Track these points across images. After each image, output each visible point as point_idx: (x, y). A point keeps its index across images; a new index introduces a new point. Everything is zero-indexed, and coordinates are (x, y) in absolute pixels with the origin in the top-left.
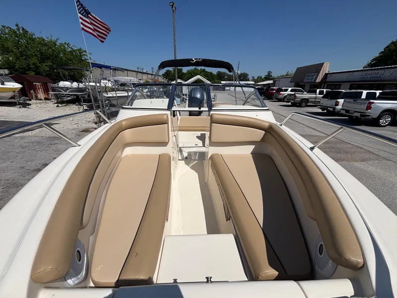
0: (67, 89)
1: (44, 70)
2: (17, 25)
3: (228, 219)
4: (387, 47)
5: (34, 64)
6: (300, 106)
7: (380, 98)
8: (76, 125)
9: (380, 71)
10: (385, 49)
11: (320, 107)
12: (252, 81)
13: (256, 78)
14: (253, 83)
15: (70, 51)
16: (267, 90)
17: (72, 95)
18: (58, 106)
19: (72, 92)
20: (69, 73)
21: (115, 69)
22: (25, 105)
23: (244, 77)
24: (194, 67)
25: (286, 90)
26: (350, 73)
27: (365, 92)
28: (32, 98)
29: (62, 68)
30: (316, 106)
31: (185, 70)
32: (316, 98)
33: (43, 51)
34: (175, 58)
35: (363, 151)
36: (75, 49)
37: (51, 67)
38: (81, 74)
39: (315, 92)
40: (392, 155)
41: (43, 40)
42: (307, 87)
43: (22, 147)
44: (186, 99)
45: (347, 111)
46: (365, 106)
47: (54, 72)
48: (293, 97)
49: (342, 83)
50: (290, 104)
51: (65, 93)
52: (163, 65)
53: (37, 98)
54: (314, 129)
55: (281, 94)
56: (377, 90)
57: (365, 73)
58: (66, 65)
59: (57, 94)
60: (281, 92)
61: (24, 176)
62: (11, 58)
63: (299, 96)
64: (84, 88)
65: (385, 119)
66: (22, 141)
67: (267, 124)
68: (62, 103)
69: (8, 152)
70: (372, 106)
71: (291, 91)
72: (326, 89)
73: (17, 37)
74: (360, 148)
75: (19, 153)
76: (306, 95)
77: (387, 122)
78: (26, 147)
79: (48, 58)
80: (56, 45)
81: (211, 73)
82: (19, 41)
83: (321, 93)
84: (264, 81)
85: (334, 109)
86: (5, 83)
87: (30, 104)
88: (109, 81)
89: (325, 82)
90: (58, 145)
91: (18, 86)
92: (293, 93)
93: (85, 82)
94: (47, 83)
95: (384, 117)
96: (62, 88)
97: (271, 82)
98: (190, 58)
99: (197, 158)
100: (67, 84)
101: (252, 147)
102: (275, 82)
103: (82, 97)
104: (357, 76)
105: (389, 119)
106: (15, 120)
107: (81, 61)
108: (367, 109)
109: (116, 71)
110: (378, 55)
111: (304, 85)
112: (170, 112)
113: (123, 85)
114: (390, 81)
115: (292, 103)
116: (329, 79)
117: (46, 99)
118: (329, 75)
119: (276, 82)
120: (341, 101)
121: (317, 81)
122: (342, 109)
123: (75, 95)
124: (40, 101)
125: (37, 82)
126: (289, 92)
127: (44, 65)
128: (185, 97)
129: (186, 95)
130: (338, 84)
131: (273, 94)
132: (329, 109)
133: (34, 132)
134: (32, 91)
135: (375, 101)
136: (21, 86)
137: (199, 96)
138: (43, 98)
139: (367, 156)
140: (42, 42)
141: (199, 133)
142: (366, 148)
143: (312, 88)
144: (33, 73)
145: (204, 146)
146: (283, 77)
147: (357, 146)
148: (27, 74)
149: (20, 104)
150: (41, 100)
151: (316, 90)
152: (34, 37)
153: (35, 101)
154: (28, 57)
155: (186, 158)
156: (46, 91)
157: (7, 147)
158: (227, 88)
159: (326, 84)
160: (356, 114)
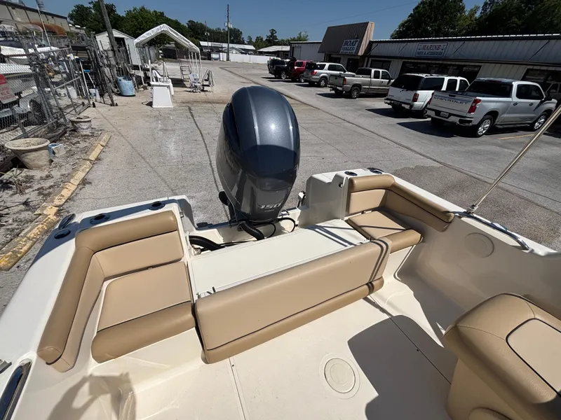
11: (389, 102)
12: (250, 44)
13: (254, 40)
14: (252, 47)
23: (235, 36)
25: (322, 67)
27: (446, 80)
39: (368, 73)
42: (344, 62)
45: (438, 113)
46: (469, 106)
48: (340, 81)
60: (315, 71)
63: (350, 79)
65: (484, 125)
70: (478, 106)
71: (331, 69)
76: (358, 79)
83: (377, 75)
85: (412, 106)
89: (369, 57)
92: (336, 73)
95: (484, 122)
97: (286, 48)
102: (293, 49)
104: (412, 50)
105: (488, 125)
108: (470, 112)
111: (340, 59)
114: (452, 60)
116: (374, 51)
118: (374, 45)
119: (295, 49)
121: (360, 53)
122: (429, 109)
126: (328, 71)
130: (386, 61)
132: (403, 105)
151: (369, 71)
158: (214, 56)
159: (370, 59)
160: (452, 119)
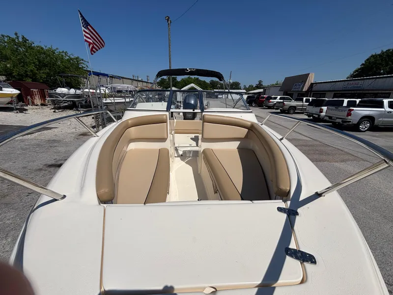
0: (65, 95)
1: (41, 77)
2: (16, 34)
3: (216, 192)
4: (368, 60)
5: (32, 71)
6: (288, 113)
7: (359, 106)
8: (74, 130)
9: (360, 82)
10: (365, 61)
11: (306, 114)
12: (244, 89)
13: (247, 87)
14: (244, 91)
15: (68, 59)
16: (258, 98)
17: (69, 101)
18: (54, 112)
19: (69, 98)
20: (65, 80)
21: (112, 77)
22: (22, 110)
23: (235, 86)
24: (188, 76)
25: (275, 98)
26: (333, 83)
27: (346, 101)
28: (29, 104)
29: (59, 76)
30: (303, 113)
31: (179, 78)
32: (303, 106)
33: (41, 58)
34: (170, 67)
35: (343, 152)
36: (72, 57)
37: (48, 75)
38: (78, 81)
39: (302, 100)
40: (369, 156)
41: (42, 48)
42: (295, 96)
43: (22, 149)
44: (180, 106)
45: (330, 118)
46: (346, 113)
47: (51, 79)
48: (282, 105)
49: (326, 92)
50: (279, 111)
51: (63, 99)
52: (160, 74)
53: (33, 104)
54: (300, 133)
55: (271, 102)
56: (357, 99)
57: (346, 83)
58: (63, 72)
59: (55, 100)
60: (271, 100)
61: (28, 175)
62: (8, 65)
63: (288, 103)
64: (81, 94)
65: (365, 125)
66: (22, 144)
67: (250, 124)
68: (59, 108)
69: (9, 153)
70: (352, 112)
71: (280, 99)
72: (313, 97)
73: (15, 45)
74: (342, 150)
75: (20, 154)
76: (293, 103)
77: (366, 128)
78: (27, 149)
79: (45, 66)
80: (54, 53)
81: (204, 82)
82: (17, 49)
83: (307, 101)
84: (255, 89)
85: (319, 116)
86: (3, 89)
87: (27, 110)
88: (106, 88)
89: (311, 91)
90: (57, 148)
91: (16, 92)
92: (282, 101)
93: (83, 89)
94: (44, 90)
95: (363, 122)
96: (59, 94)
97: (261, 90)
98: (185, 68)
99: (191, 155)
100: (64, 90)
101: (238, 143)
102: (265, 90)
103: (79, 103)
104: (339, 86)
105: (368, 125)
106: (13, 124)
107: (78, 68)
108: (348, 116)
109: (113, 79)
110: (359, 67)
111: (293, 94)
112: (168, 113)
113: (119, 91)
114: (368, 90)
115: (281, 110)
116: (315, 88)
117: (42, 105)
118: (314, 85)
119: (267, 90)
120: (325, 108)
121: (304, 90)
122: (326, 116)
123: (72, 101)
124: (36, 107)
125: (34, 89)
126: (278, 100)
127: (42, 71)
128: (179, 104)
129: (180, 102)
130: (323, 93)
131: (263, 102)
132: (314, 115)
133: (33, 136)
134: (29, 97)
135: (354, 109)
136: (19, 92)
137: (192, 102)
138: (39, 104)
139: (346, 157)
140: (41, 51)
141: (193, 136)
142: (346, 150)
143: (300, 96)
144: (30, 80)
145: (197, 146)
146: (273, 86)
147: (339, 149)
148: (25, 81)
149: (17, 109)
150: (37, 105)
151: (303, 99)
152: (33, 45)
153: (31, 107)
154: (25, 64)
155: (182, 155)
156: (43, 97)
157: (8, 149)
158: (219, 96)
159: (312, 93)
160: (338, 120)
